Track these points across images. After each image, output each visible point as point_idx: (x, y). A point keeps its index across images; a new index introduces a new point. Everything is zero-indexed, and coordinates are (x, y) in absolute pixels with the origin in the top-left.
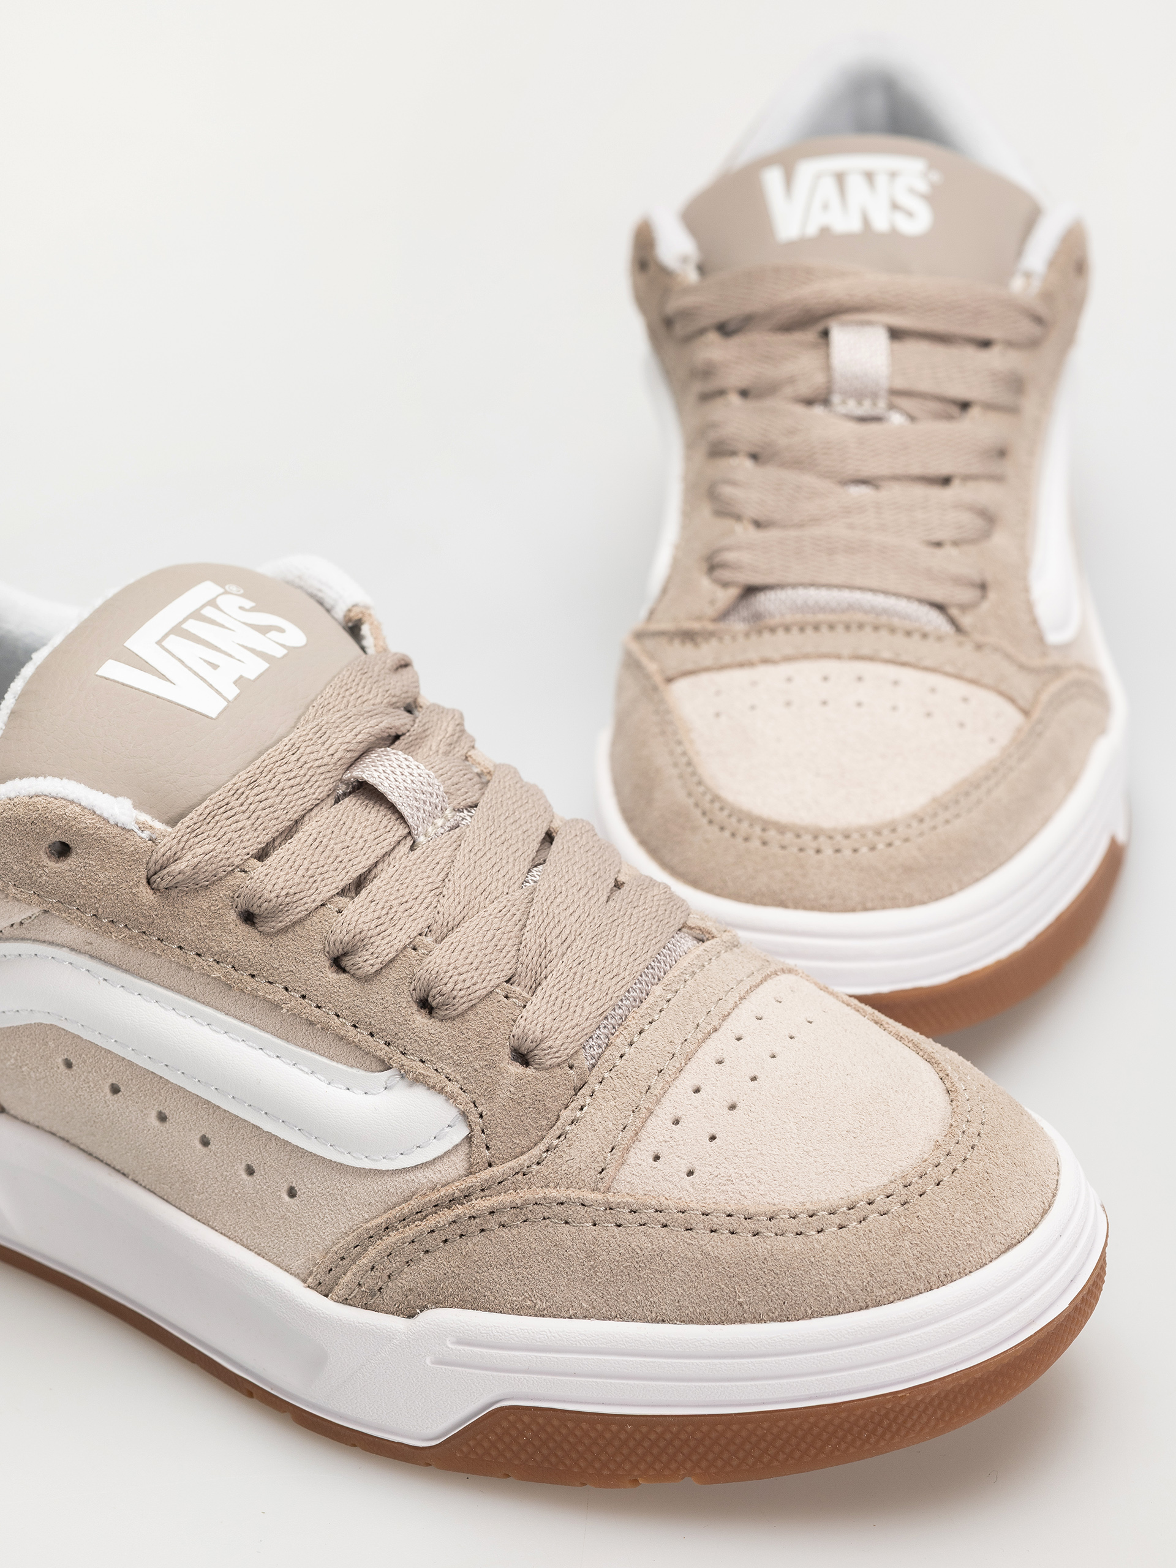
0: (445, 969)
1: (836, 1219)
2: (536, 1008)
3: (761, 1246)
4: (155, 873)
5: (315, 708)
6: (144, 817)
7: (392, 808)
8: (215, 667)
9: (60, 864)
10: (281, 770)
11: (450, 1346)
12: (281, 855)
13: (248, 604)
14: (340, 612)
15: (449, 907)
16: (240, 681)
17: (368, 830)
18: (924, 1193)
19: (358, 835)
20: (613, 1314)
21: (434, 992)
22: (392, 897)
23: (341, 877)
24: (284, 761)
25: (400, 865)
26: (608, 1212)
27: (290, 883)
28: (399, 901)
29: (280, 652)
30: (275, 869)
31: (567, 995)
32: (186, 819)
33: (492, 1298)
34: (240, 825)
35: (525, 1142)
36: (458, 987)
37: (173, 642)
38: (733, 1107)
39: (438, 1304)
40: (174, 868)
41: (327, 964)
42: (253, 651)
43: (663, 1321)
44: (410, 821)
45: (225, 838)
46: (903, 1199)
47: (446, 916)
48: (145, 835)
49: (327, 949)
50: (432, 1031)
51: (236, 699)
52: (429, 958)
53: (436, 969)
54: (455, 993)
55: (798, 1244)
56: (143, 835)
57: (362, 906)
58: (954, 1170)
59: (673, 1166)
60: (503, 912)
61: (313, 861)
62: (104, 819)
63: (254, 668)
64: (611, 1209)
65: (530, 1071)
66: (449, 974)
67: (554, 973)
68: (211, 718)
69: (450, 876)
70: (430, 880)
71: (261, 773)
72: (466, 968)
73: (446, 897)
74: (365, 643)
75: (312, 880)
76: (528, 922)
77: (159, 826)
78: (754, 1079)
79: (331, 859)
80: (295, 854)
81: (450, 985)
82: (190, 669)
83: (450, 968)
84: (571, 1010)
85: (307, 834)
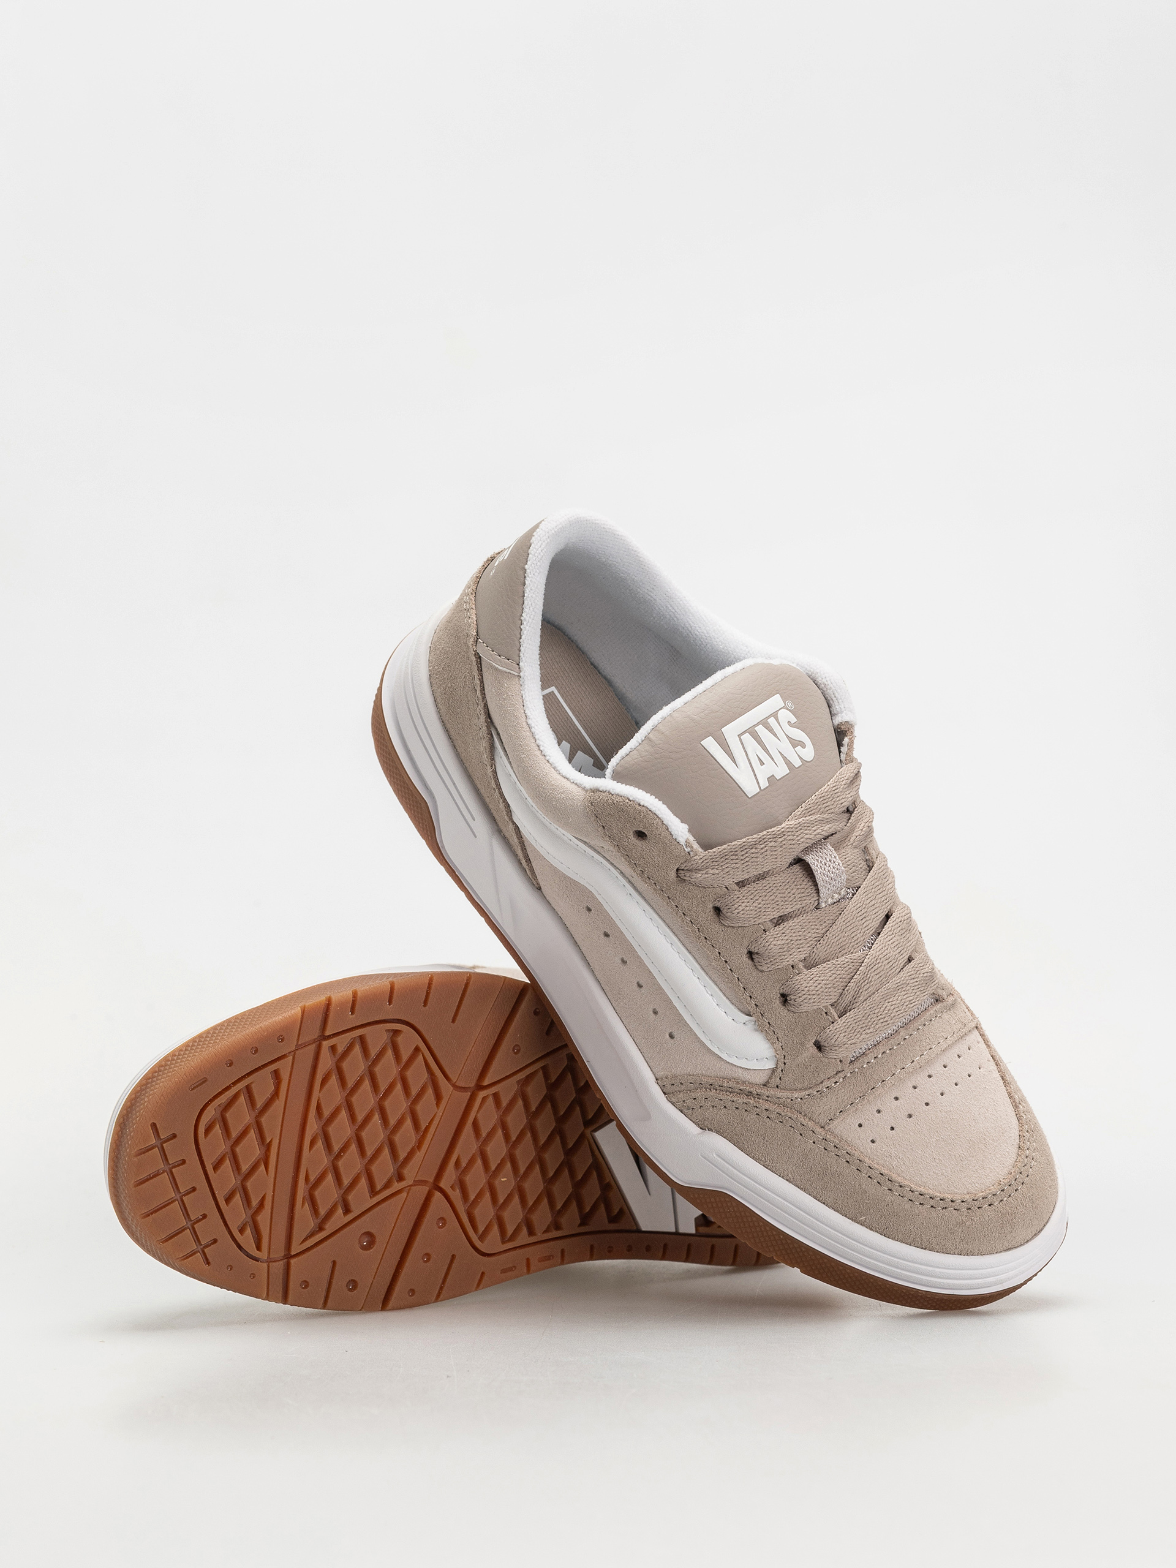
0: (803, 988)
1: (932, 1202)
2: (838, 1027)
3: (889, 1198)
4: (683, 870)
5: (802, 809)
6: (691, 838)
7: (816, 885)
8: (762, 763)
9: (637, 841)
10: (770, 844)
11: (715, 1155)
12: (750, 889)
13: (794, 720)
14: (838, 720)
15: (821, 951)
16: (771, 779)
17: (799, 891)
18: (981, 1207)
19: (792, 892)
20: (802, 1187)
21: (792, 997)
22: (794, 935)
23: (774, 913)
24: (774, 840)
25: (806, 917)
26: (824, 1141)
27: (748, 908)
28: (796, 938)
29: (797, 763)
30: (744, 897)
31: (857, 1024)
32: (711, 851)
33: (746, 1147)
34: (737, 866)
35: (800, 1086)
36: (806, 1001)
37: (747, 737)
38: (910, 1116)
39: (718, 1132)
40: (695, 875)
41: (746, 953)
42: (785, 758)
43: (824, 1203)
44: (821, 895)
45: (727, 870)
46: (969, 1207)
47: (816, 956)
48: (687, 850)
49: (749, 947)
50: (782, 1013)
51: (765, 789)
52: (798, 977)
53: (799, 986)
54: (802, 1003)
55: (908, 1206)
56: (686, 849)
57: (778, 934)
58: (1002, 1201)
59: (865, 1135)
60: (845, 965)
61: (764, 899)
62: (671, 834)
63: (781, 771)
64: (826, 1140)
65: (820, 1055)
66: (803, 992)
67: (856, 1010)
68: (748, 797)
69: (828, 934)
70: (817, 931)
71: (760, 842)
72: (814, 992)
73: (821, 945)
74: (842, 749)
75: (759, 910)
76: (855, 977)
77: (696, 846)
78: (927, 1104)
79: (773, 902)
80: (757, 892)
81: (801, 999)
82: (749, 760)
83: (806, 989)
84: (855, 1033)
85: (768, 882)
